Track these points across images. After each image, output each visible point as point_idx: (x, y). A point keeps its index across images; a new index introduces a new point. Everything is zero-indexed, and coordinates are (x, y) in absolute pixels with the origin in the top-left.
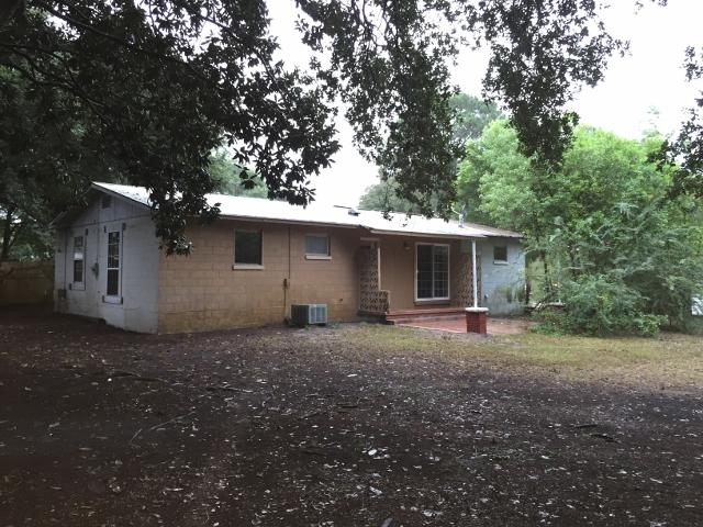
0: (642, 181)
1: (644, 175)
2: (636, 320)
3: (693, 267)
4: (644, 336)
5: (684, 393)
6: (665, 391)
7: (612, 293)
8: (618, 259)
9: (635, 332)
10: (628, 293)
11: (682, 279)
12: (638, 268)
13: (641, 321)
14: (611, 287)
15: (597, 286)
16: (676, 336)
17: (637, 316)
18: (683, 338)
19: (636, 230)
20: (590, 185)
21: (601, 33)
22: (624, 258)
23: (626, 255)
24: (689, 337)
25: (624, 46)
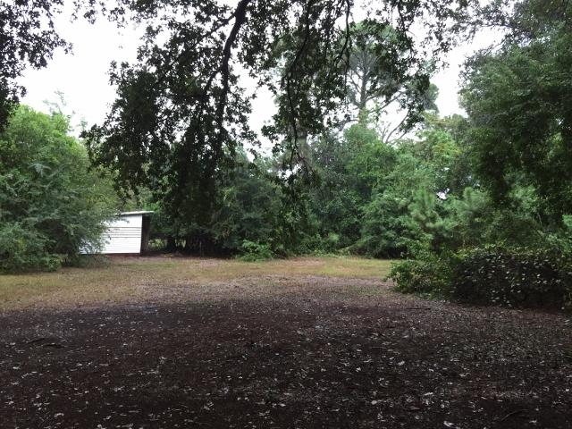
0: (53, 149)
1: (55, 144)
2: (44, 259)
3: (87, 218)
4: (50, 272)
5: (95, 308)
6: (82, 308)
7: (26, 237)
8: (31, 210)
9: (42, 268)
10: (39, 237)
11: (80, 226)
12: (46, 218)
13: (48, 260)
14: (25, 232)
15: (14, 231)
16: (72, 270)
17: (45, 256)
18: (78, 270)
19: (47, 187)
20: (9, 146)
21: (51, 29)
22: (35, 209)
23: (37, 206)
24: (81, 270)
25: (68, 46)
